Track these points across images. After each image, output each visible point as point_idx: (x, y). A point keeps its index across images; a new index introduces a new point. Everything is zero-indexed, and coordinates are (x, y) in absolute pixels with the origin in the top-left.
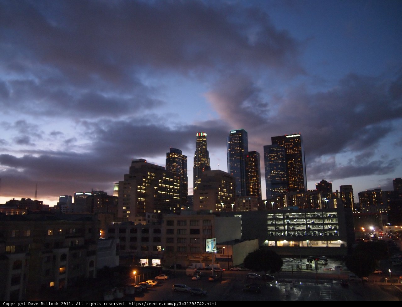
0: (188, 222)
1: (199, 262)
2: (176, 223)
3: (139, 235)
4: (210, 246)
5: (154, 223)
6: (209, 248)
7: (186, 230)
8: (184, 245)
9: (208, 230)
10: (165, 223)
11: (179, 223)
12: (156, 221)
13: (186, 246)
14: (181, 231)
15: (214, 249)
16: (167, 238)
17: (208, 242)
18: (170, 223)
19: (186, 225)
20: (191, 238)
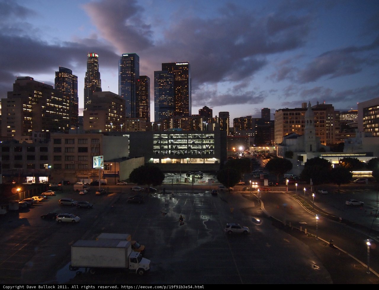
0: (76, 141)
1: (87, 178)
2: (63, 141)
3: (24, 153)
4: (97, 163)
5: (41, 142)
6: (96, 164)
7: (74, 148)
8: (72, 162)
9: (96, 148)
10: (52, 140)
11: (67, 141)
12: (43, 140)
13: (74, 163)
14: (69, 149)
15: (101, 165)
16: (55, 157)
17: (95, 159)
18: (57, 141)
19: (74, 143)
20: (79, 156)
